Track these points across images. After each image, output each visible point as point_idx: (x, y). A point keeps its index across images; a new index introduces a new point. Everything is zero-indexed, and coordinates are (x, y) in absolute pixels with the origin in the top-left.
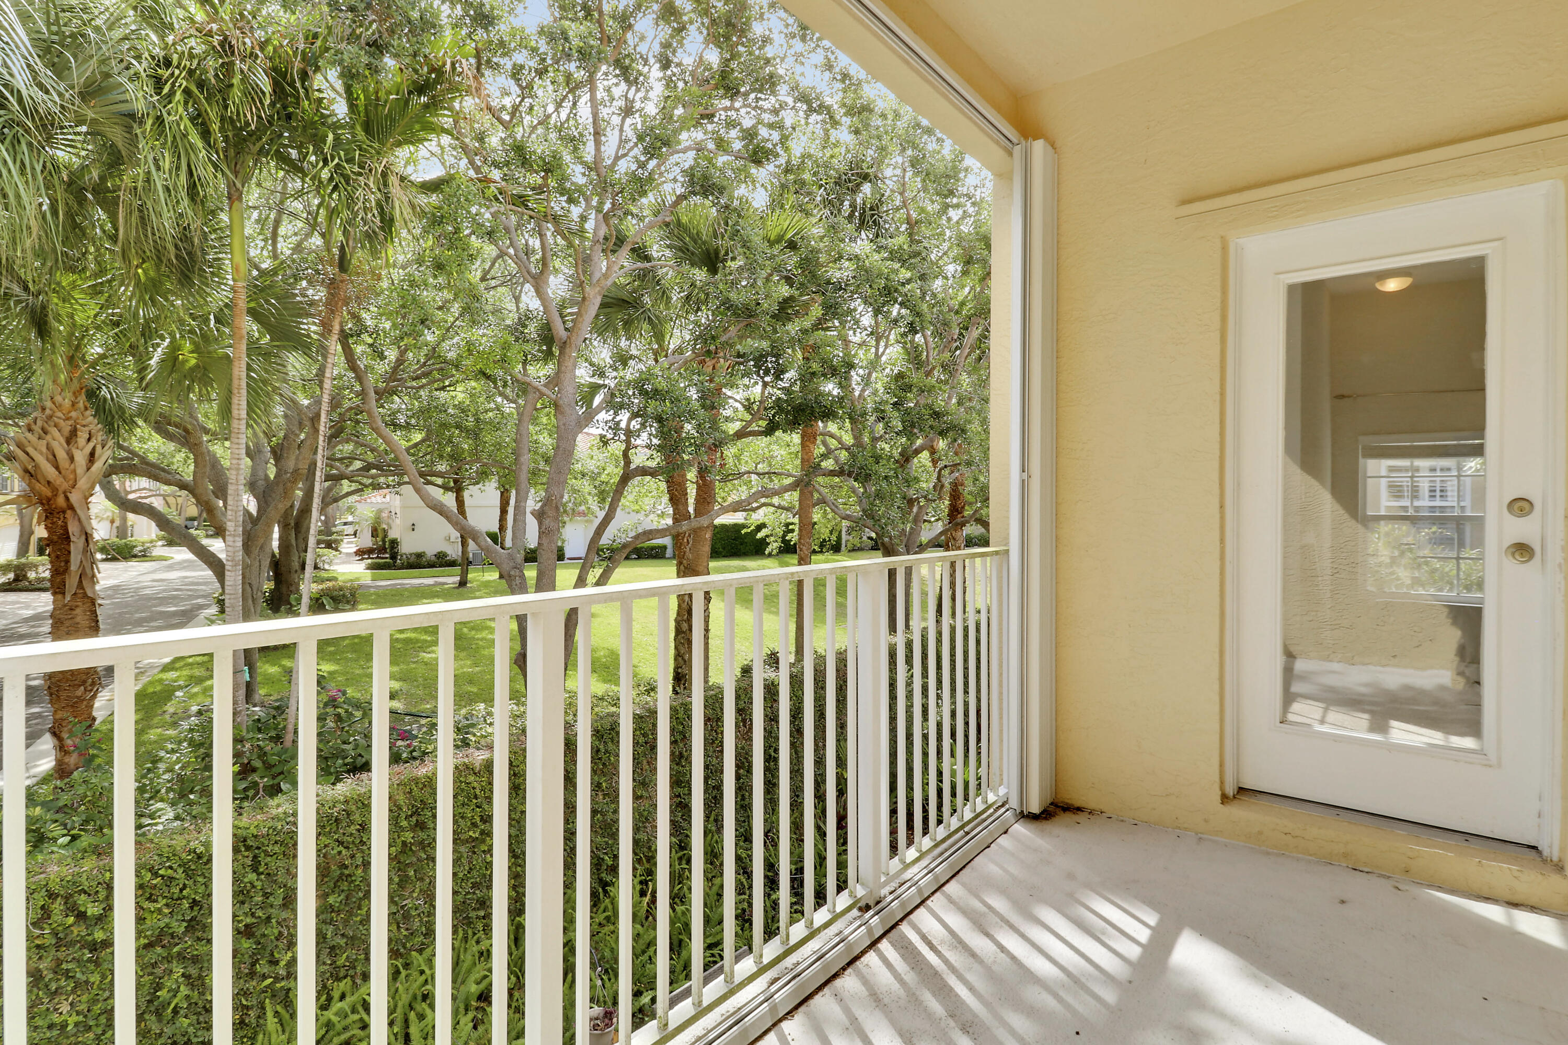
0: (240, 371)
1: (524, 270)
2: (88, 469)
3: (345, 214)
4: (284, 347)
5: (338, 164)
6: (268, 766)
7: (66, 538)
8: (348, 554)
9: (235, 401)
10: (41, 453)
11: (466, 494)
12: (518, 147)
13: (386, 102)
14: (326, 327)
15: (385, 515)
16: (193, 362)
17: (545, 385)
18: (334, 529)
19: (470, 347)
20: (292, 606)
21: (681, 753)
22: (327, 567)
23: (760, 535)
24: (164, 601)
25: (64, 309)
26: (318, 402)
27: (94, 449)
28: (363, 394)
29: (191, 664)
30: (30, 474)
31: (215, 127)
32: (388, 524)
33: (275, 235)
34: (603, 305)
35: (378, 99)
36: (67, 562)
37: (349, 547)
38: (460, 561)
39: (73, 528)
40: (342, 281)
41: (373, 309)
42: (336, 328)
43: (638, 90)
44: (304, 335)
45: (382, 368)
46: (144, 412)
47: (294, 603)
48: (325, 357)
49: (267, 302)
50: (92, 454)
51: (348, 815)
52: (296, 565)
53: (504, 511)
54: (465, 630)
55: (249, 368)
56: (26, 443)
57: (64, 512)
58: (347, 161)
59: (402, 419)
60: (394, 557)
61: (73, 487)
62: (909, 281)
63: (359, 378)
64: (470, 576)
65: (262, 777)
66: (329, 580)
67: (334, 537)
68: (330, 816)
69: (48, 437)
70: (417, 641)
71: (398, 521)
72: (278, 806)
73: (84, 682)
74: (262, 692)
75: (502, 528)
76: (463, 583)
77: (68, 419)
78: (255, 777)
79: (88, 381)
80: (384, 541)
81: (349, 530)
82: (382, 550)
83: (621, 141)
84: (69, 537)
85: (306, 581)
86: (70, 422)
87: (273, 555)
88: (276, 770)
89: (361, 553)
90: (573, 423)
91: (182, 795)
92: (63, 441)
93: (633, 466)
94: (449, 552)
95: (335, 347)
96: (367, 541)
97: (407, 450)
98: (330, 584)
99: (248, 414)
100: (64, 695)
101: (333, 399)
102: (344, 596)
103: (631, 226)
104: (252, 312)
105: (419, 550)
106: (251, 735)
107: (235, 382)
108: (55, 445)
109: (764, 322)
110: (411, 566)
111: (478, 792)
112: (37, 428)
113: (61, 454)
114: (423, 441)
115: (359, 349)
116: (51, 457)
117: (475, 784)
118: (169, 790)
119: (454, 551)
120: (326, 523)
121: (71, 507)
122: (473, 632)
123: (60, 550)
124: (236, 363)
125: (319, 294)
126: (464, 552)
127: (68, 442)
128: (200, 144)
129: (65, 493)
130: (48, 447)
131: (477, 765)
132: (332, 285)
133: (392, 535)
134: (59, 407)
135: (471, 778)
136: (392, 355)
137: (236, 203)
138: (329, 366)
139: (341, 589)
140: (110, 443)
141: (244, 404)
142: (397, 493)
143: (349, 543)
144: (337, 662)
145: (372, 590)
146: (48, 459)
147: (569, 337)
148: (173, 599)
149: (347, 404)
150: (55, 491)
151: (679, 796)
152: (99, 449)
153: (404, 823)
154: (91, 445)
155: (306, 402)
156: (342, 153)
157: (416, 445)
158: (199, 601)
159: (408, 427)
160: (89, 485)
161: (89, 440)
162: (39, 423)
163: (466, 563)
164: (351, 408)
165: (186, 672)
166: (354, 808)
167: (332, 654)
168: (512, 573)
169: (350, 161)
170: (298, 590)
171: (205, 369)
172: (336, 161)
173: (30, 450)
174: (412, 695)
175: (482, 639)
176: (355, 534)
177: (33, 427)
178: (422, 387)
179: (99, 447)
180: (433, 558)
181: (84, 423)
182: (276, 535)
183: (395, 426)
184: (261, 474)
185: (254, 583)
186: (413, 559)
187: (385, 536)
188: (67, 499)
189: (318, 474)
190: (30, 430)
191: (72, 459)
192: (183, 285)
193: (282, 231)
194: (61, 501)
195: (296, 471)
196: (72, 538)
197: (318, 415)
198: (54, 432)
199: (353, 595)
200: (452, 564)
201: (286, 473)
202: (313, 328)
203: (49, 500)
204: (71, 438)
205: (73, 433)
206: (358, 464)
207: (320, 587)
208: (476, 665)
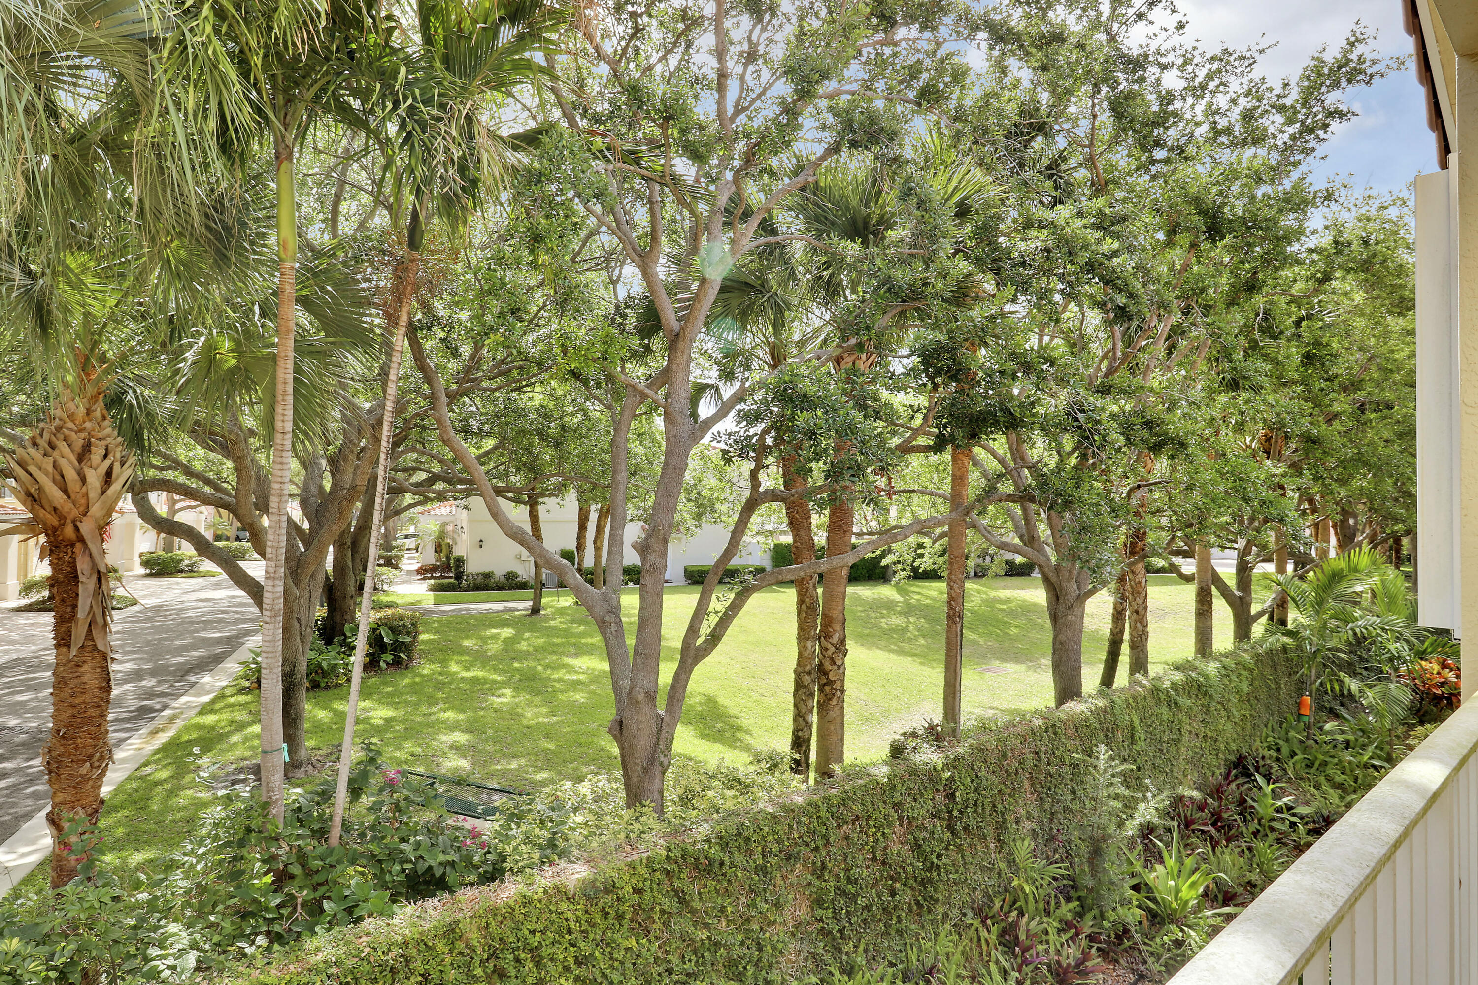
0: (286, 373)
1: (629, 247)
2: (103, 493)
3: (420, 171)
4: (342, 345)
5: (411, 107)
6: (309, 873)
7: (74, 577)
8: (409, 572)
9: (279, 409)
10: (47, 474)
11: (541, 509)
12: (633, 88)
13: (471, 33)
14: (392, 319)
15: (450, 528)
16: (233, 362)
17: (648, 386)
18: (394, 543)
19: (565, 342)
20: (346, 637)
21: (823, 863)
22: (386, 587)
23: (884, 562)
24: (207, 625)
25: (71, 296)
26: (382, 406)
27: (111, 468)
28: (432, 398)
29: (232, 705)
30: (33, 499)
31: (257, 60)
32: (453, 539)
33: (335, 212)
34: (723, 289)
35: (460, 30)
36: (74, 606)
37: (410, 563)
38: (532, 582)
39: (83, 565)
40: (412, 261)
41: (446, 296)
42: (404, 319)
43: (764, 29)
44: (365, 329)
45: (453, 366)
46: (177, 419)
47: (349, 634)
48: (389, 355)
49: (323, 289)
50: (109, 474)
51: (407, 961)
52: (352, 589)
53: (582, 527)
54: (540, 668)
55: (298, 370)
56: (29, 461)
57: (73, 545)
58: (424, 103)
59: (474, 424)
60: (459, 577)
61: (85, 515)
62: (1115, 254)
63: (428, 380)
64: (544, 601)
65: (301, 888)
66: (388, 606)
67: (394, 552)
68: (382, 965)
69: (56, 454)
70: (485, 681)
71: (464, 537)
72: (318, 950)
73: (91, 757)
74: (310, 743)
75: (580, 546)
76: (535, 610)
77: (81, 431)
78: (291, 888)
79: (109, 382)
80: (448, 558)
81: (410, 543)
82: (446, 567)
83: (742, 90)
84: (77, 577)
85: (364, 610)
86: (83, 435)
87: (327, 578)
88: (317, 878)
89: (424, 572)
90: (685, 435)
91: (201, 914)
92: (73, 458)
93: (761, 489)
94: (520, 573)
95: (400, 341)
96: (430, 558)
97: (478, 458)
98: (389, 612)
99: (295, 423)
100: (64, 773)
101: (397, 402)
102: (404, 626)
103: (754, 195)
104: (304, 302)
105: (487, 570)
106: (289, 831)
107: (280, 387)
108: (63, 463)
109: (937, 309)
110: (478, 588)
111: (572, 925)
112: (43, 443)
113: (71, 474)
114: (495, 448)
115: (428, 345)
116: (58, 477)
117: (569, 915)
118: (187, 904)
119: (525, 571)
120: (386, 536)
121: (82, 540)
122: (549, 672)
123: (66, 592)
124: (281, 363)
125: (384, 280)
126: (537, 574)
127: (80, 459)
128: (233, 75)
129: (74, 522)
130: (55, 465)
131: (571, 887)
132: (401, 269)
133: (458, 551)
134: (71, 416)
135: (564, 906)
136: (466, 350)
137: (285, 164)
138: (394, 366)
139: (401, 618)
140: (132, 460)
141: (290, 413)
142: (466, 507)
143: (410, 558)
144: (395, 706)
145: (435, 617)
146: (54, 481)
147: (682, 329)
148: (218, 623)
149: (412, 409)
150: (62, 518)
151: (821, 920)
152: (117, 467)
153: (479, 972)
154: (107, 463)
155: (367, 406)
156: (417, 91)
157: (487, 453)
158: (246, 625)
159: (481, 434)
160: (104, 512)
161: (105, 456)
162: (46, 435)
163: (539, 587)
164: (417, 414)
165: (226, 716)
166: (414, 952)
167: (390, 695)
168: (607, 618)
169: (427, 102)
170: (353, 618)
171: (246, 370)
172: (410, 101)
173: (32, 469)
174: (480, 751)
175: (560, 680)
176: (417, 549)
177: (39, 441)
178: (498, 389)
179: (117, 466)
180: (502, 579)
181: (100, 435)
182: (330, 558)
183: (466, 431)
184: (313, 489)
185: (302, 617)
186: (480, 580)
187: (451, 552)
188: (77, 529)
189: (380, 488)
190: (35, 444)
191: (83, 480)
192: (219, 267)
193: (344, 207)
194: (69, 531)
195: (353, 487)
196: (82, 578)
197: (380, 422)
198: (63, 446)
199: (414, 625)
200: (523, 586)
201: (342, 489)
202: (377, 321)
203: (55, 530)
204: (83, 455)
205: (87, 448)
206: (421, 476)
207: (379, 615)
208: (553, 713)
